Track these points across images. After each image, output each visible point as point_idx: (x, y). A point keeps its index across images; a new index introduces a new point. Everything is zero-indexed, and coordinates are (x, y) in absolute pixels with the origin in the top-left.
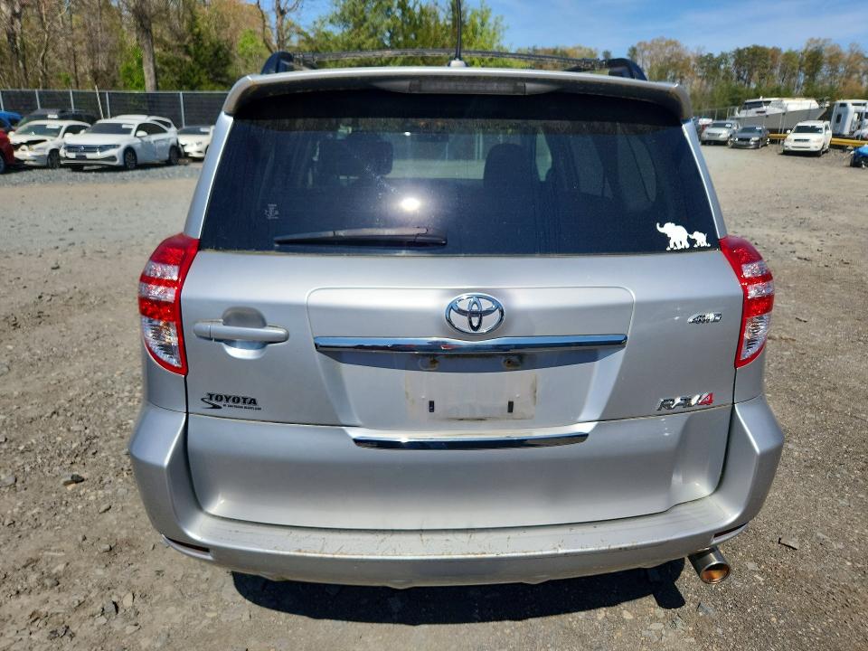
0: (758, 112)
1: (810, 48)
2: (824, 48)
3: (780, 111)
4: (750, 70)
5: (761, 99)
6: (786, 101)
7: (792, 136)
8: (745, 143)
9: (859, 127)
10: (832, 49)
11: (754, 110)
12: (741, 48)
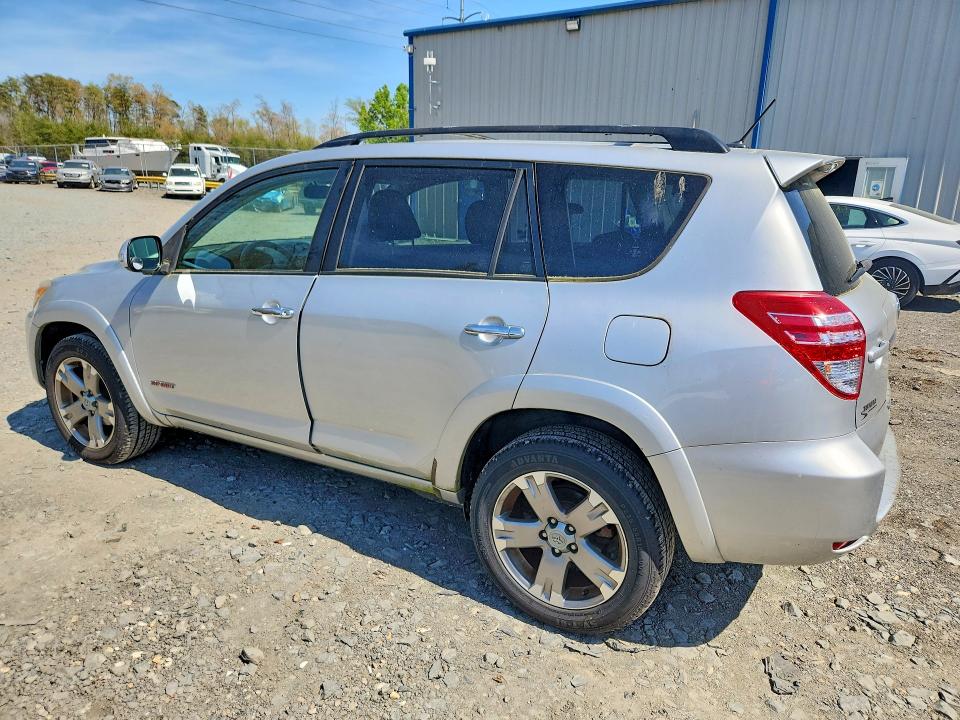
0: (104, 152)
1: (113, 85)
2: (127, 86)
3: (134, 152)
4: (50, 102)
5: (104, 137)
6: (135, 141)
7: (171, 179)
8: (115, 186)
9: (219, 171)
10: (136, 88)
11: (100, 149)
12: (32, 75)
